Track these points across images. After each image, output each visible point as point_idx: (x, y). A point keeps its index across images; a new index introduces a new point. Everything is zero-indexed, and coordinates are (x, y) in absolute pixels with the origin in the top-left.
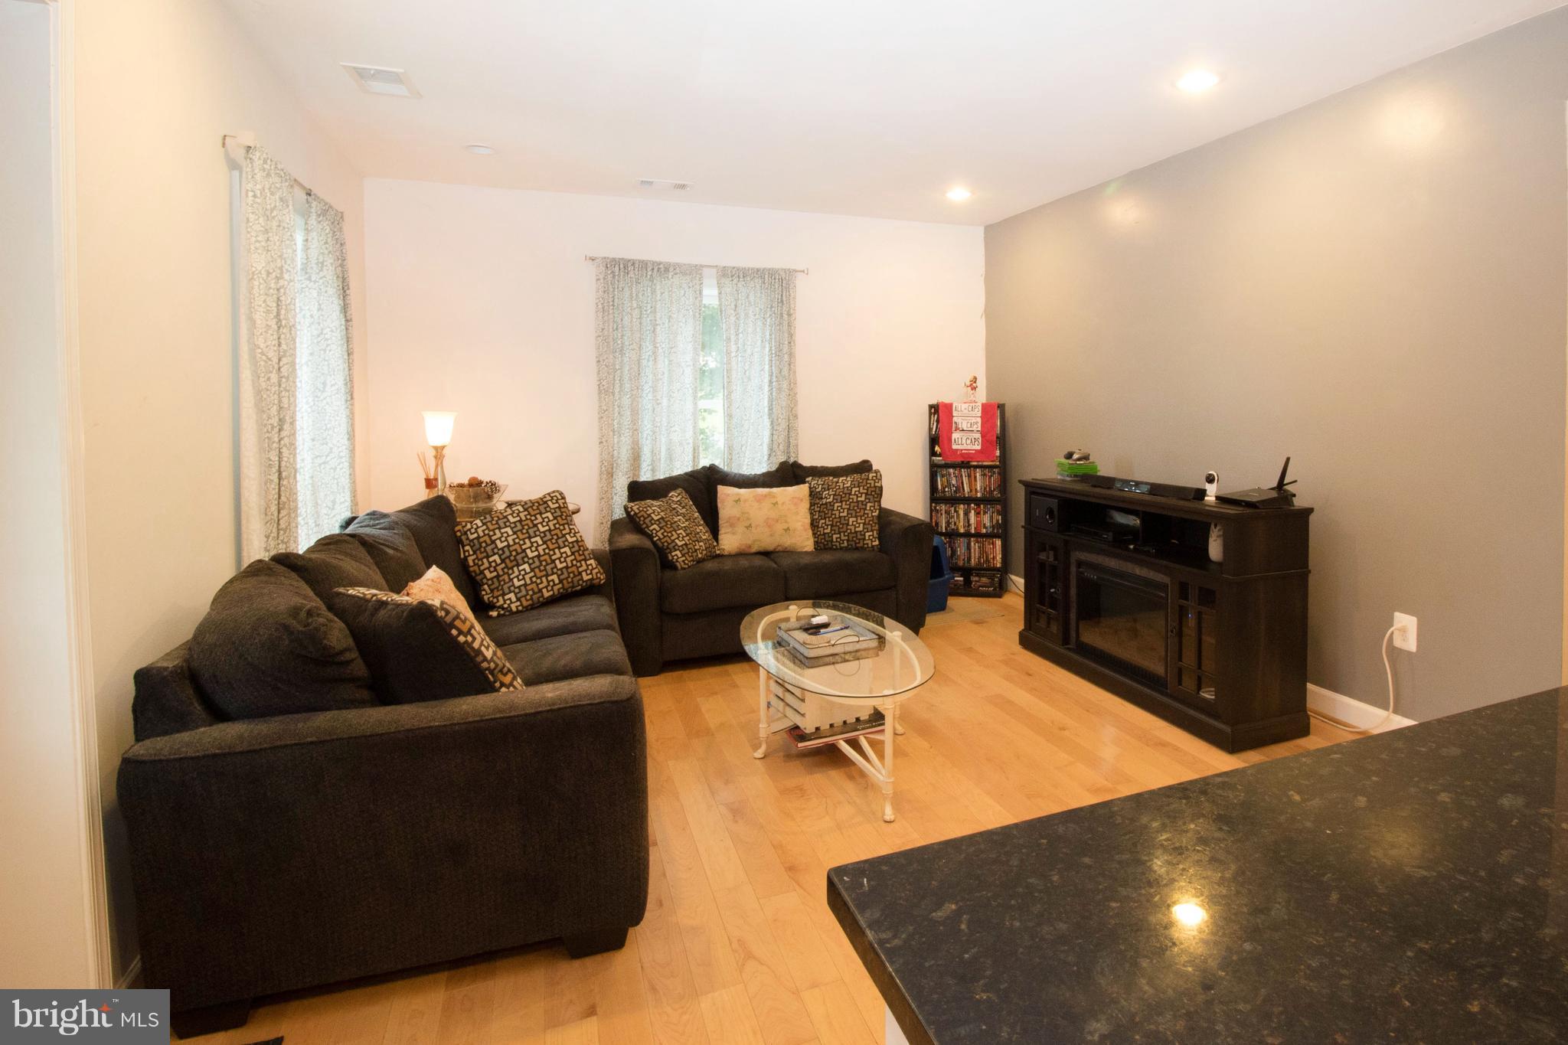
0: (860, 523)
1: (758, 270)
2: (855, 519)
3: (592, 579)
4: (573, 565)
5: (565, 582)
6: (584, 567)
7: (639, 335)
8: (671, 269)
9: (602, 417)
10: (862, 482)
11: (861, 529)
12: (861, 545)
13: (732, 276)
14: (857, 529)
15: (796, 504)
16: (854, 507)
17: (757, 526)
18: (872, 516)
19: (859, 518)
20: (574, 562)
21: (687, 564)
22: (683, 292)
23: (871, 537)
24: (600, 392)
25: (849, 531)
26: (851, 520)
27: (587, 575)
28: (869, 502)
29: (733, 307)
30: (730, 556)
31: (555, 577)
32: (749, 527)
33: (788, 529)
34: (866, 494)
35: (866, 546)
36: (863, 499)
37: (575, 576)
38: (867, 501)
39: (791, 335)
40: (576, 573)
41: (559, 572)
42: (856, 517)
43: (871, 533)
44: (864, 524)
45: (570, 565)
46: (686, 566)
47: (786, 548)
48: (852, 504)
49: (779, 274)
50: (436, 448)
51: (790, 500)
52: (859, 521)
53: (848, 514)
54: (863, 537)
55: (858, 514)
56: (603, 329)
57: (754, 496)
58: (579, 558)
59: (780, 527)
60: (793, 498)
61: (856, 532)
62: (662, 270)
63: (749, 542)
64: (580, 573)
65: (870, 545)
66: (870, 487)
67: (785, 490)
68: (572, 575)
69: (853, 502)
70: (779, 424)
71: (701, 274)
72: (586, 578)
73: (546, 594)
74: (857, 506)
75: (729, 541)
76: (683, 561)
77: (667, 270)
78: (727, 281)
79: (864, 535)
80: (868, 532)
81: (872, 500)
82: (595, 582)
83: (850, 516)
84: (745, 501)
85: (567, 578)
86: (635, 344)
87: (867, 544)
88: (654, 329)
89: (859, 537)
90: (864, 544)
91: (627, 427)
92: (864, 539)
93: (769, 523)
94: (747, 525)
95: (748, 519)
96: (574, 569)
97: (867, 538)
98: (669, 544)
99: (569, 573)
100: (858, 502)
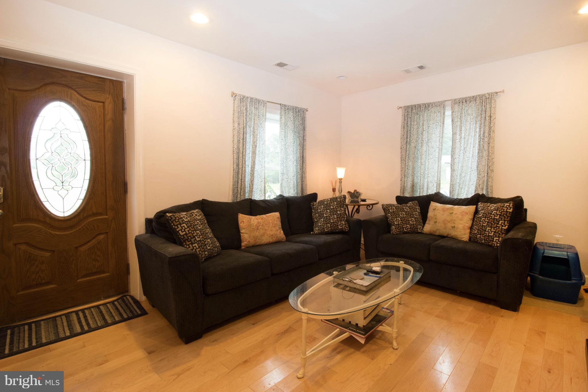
0: (492, 231)
1: (473, 97)
2: (490, 228)
3: (342, 229)
4: (336, 222)
5: (332, 227)
6: (340, 224)
7: (416, 136)
8: (431, 105)
9: (402, 170)
10: (500, 208)
11: (492, 234)
12: (490, 244)
13: (459, 103)
14: (490, 234)
15: (462, 215)
16: (491, 221)
17: (439, 223)
18: (502, 229)
19: (493, 228)
20: (337, 221)
21: (396, 233)
22: (436, 115)
23: (497, 241)
24: (401, 160)
25: (485, 234)
26: (488, 228)
27: (340, 227)
28: (501, 220)
29: (459, 117)
30: (426, 234)
31: (329, 225)
32: (435, 222)
33: (454, 227)
34: (500, 215)
35: (493, 245)
36: (498, 217)
37: (336, 226)
38: (500, 219)
39: (490, 128)
40: (336, 225)
41: (331, 224)
42: (491, 227)
43: (498, 238)
44: (495, 232)
45: (335, 222)
46: (395, 233)
47: (452, 236)
48: (491, 220)
49: (485, 96)
50: (339, 179)
51: (460, 213)
52: (492, 230)
53: (487, 225)
54: (492, 239)
55: (493, 226)
56: (403, 135)
57: (442, 209)
58: (339, 220)
59: (450, 225)
60: (462, 212)
61: (489, 236)
62: (427, 106)
63: (435, 230)
64: (338, 225)
65: (496, 245)
66: (504, 211)
67: (460, 207)
68: (335, 225)
69: (491, 219)
70: (480, 174)
71: (444, 105)
72: (340, 228)
73: (326, 230)
74: (494, 221)
75: (428, 228)
76: (395, 231)
77: (429, 106)
78: (456, 106)
79: (493, 238)
80: (496, 237)
81: (503, 219)
82: (343, 230)
83: (488, 226)
84: (438, 210)
85: (333, 226)
86: (414, 140)
87: (494, 244)
88: (422, 133)
89: (490, 239)
90: (492, 244)
91: (411, 174)
92: (493, 241)
93: (445, 222)
94: (435, 221)
95: (436, 218)
96: (336, 223)
97: (495, 241)
98: (392, 223)
99: (334, 225)
100: (494, 219)
